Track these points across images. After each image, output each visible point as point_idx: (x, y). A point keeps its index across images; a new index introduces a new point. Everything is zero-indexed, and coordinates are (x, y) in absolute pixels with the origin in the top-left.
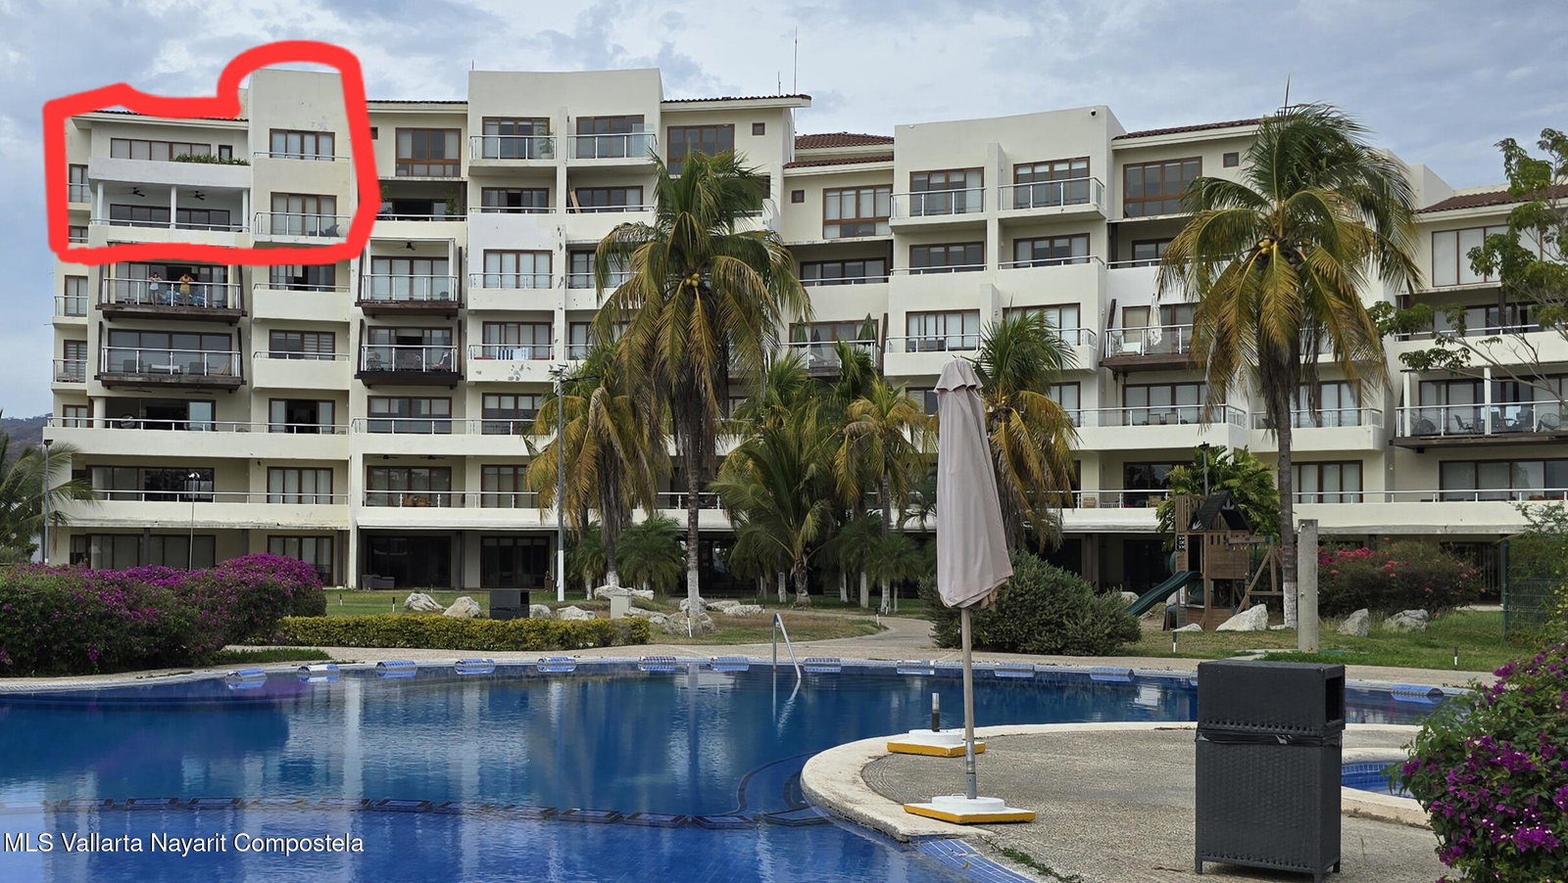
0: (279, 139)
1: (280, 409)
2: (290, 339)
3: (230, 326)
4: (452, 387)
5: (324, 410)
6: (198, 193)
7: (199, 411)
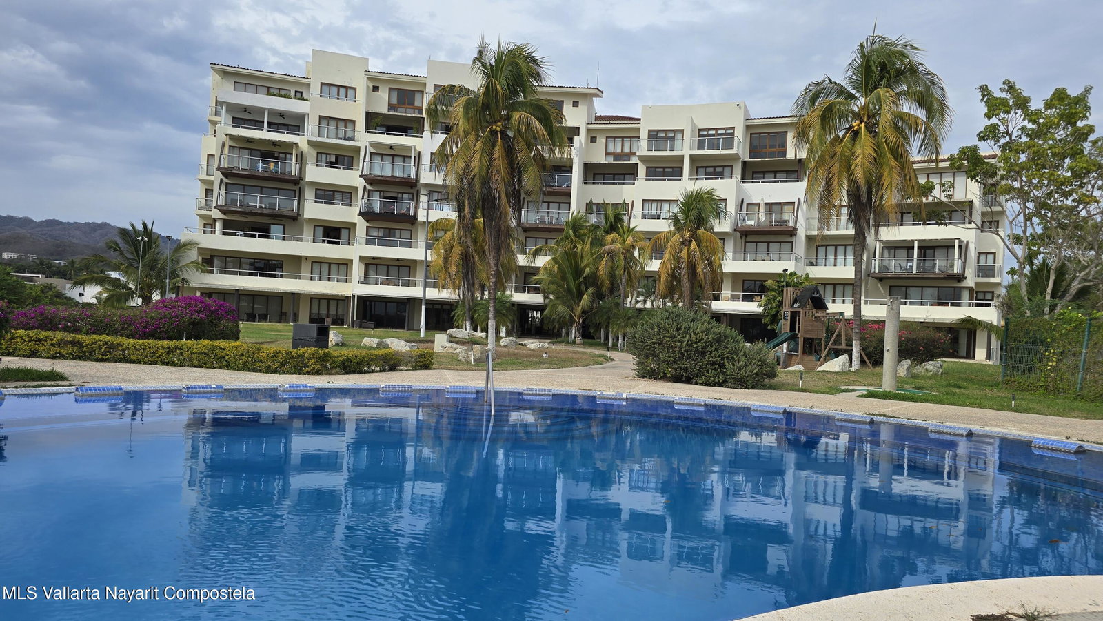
0: (326, 89)
1: (320, 231)
2: (327, 194)
3: (295, 185)
4: (413, 224)
5: (344, 233)
6: (281, 114)
7: (276, 229)
